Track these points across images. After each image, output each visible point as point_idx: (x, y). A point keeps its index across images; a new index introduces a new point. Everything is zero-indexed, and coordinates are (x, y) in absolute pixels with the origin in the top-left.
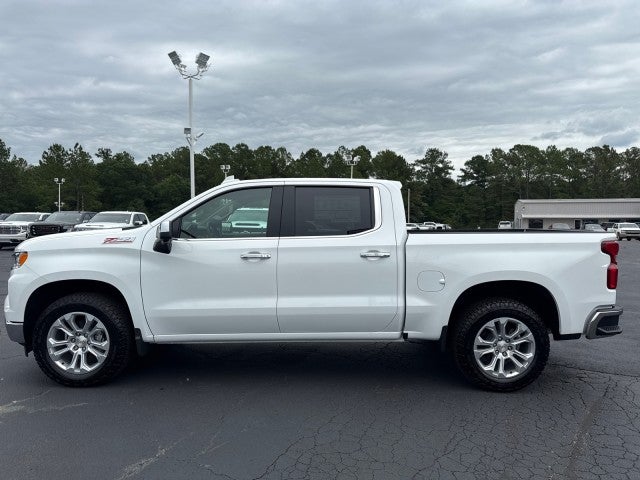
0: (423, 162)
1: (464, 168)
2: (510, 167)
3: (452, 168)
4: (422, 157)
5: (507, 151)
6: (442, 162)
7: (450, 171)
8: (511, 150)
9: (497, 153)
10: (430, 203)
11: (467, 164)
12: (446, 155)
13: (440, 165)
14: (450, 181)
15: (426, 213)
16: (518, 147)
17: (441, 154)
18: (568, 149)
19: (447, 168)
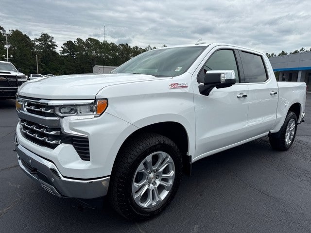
0: (39, 40)
1: (63, 46)
2: (86, 49)
3: (56, 46)
4: (39, 37)
5: (85, 40)
6: (51, 41)
7: (55, 47)
8: (86, 40)
9: (79, 40)
10: (46, 64)
11: (64, 44)
12: (53, 38)
13: (50, 43)
14: (56, 53)
15: (44, 69)
16: (90, 39)
17: (50, 37)
18: (111, 43)
19: (53, 45)
